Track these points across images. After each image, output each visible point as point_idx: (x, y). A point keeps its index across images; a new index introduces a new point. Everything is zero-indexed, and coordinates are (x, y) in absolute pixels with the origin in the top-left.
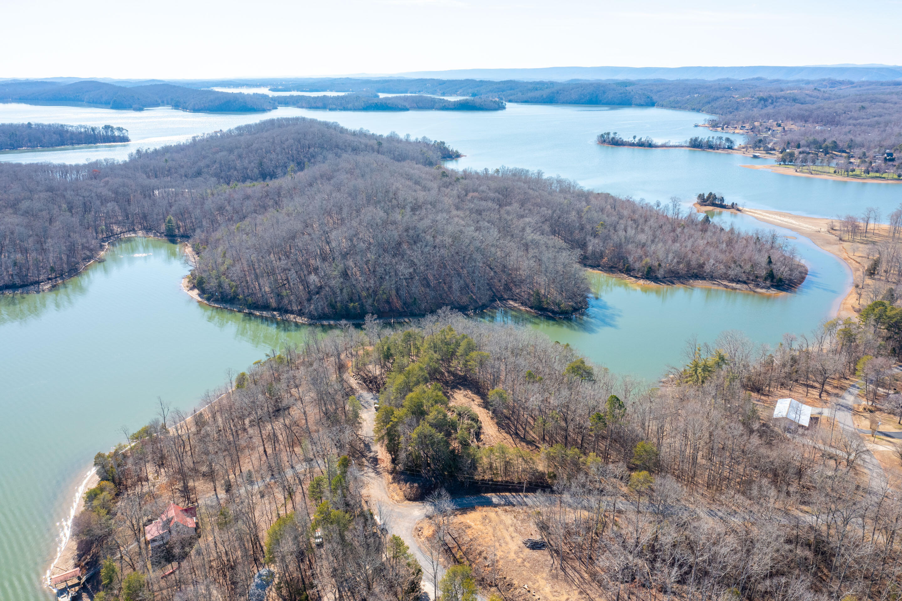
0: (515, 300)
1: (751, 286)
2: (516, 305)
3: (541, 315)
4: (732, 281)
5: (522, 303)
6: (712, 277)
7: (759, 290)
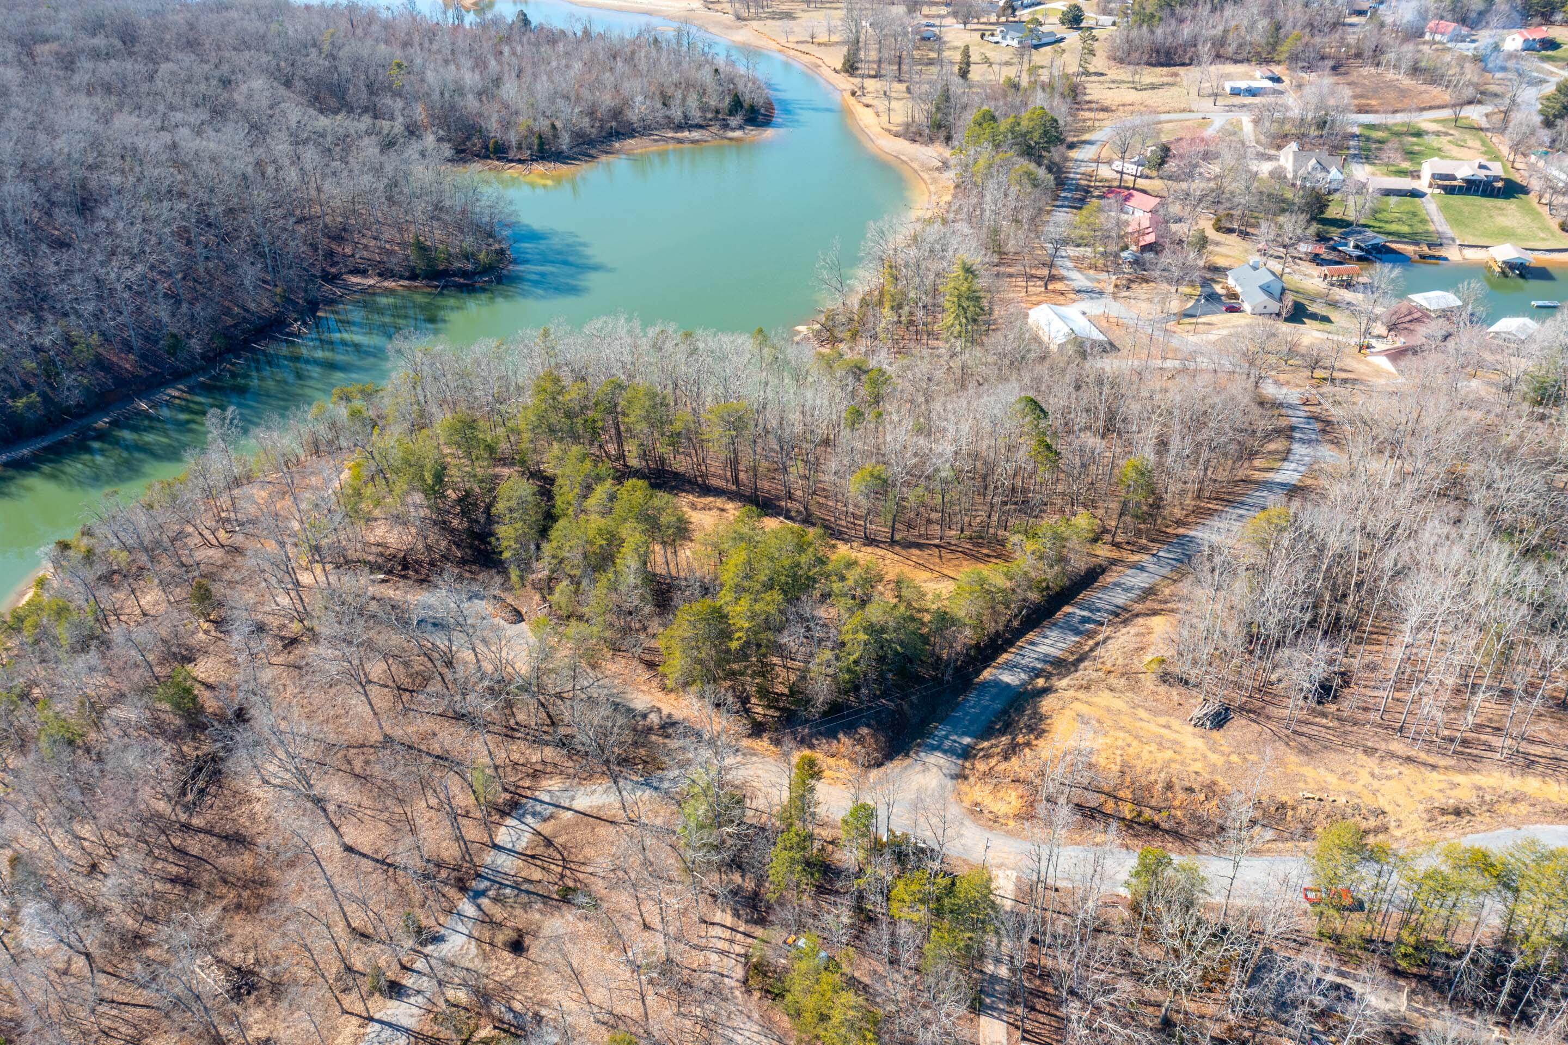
0: (363, 273)
1: (714, 129)
2: (371, 282)
3: (444, 287)
4: (679, 128)
5: (380, 275)
6: (644, 130)
7: (731, 134)
